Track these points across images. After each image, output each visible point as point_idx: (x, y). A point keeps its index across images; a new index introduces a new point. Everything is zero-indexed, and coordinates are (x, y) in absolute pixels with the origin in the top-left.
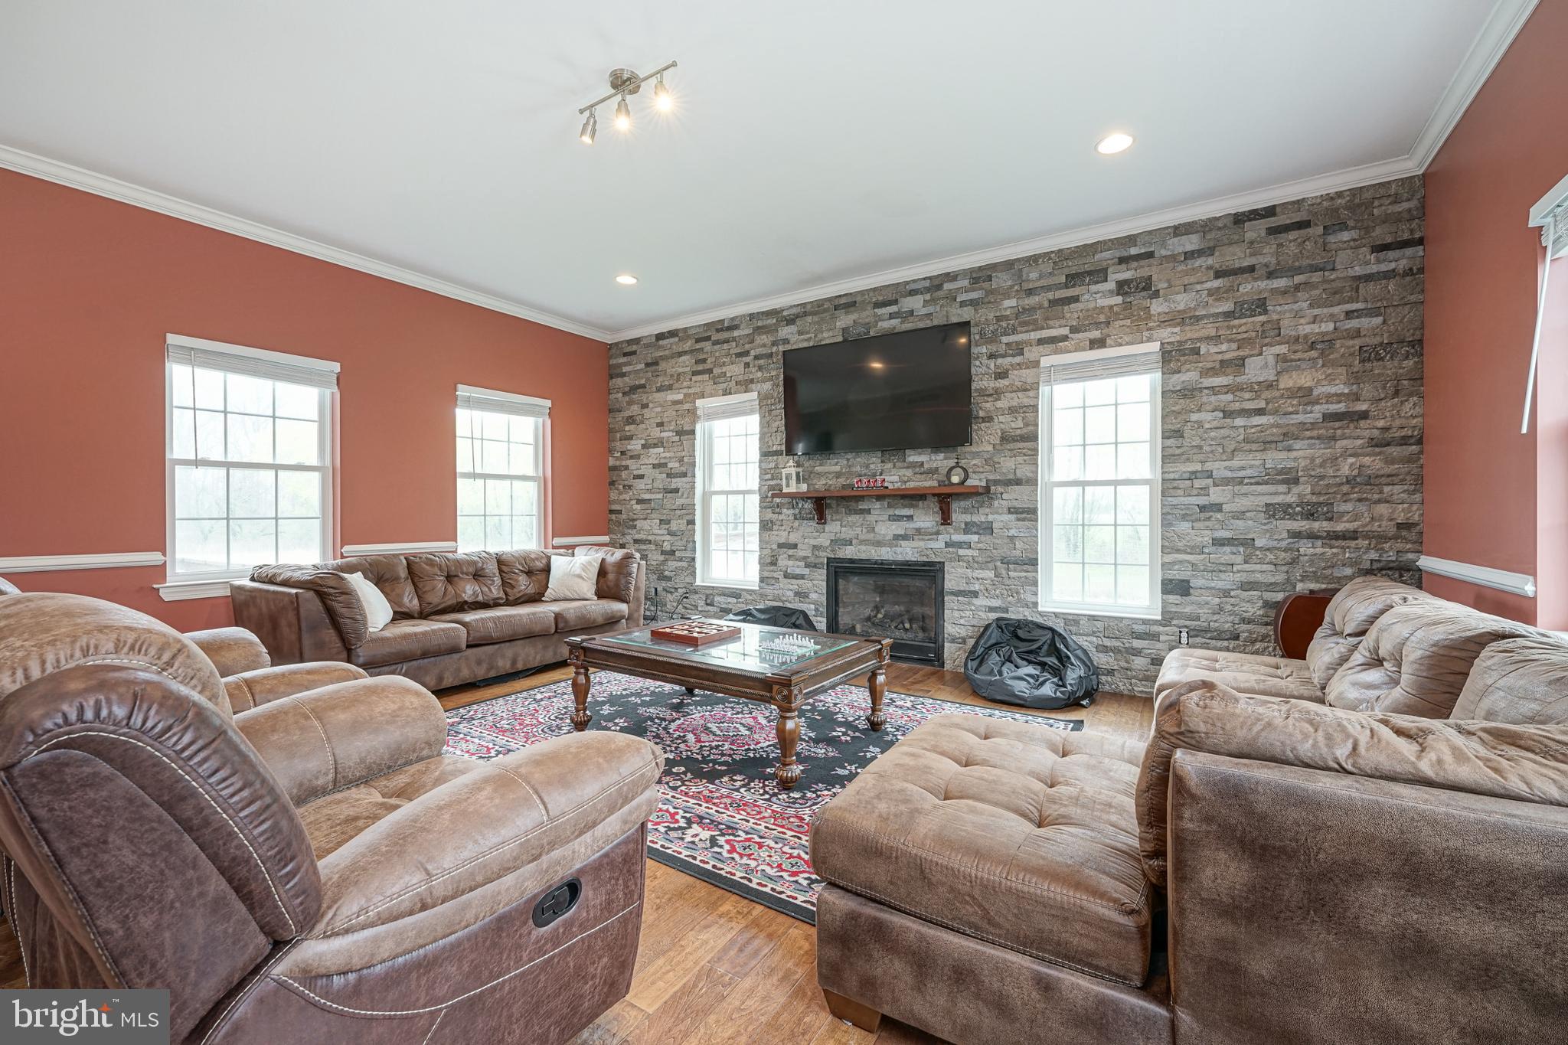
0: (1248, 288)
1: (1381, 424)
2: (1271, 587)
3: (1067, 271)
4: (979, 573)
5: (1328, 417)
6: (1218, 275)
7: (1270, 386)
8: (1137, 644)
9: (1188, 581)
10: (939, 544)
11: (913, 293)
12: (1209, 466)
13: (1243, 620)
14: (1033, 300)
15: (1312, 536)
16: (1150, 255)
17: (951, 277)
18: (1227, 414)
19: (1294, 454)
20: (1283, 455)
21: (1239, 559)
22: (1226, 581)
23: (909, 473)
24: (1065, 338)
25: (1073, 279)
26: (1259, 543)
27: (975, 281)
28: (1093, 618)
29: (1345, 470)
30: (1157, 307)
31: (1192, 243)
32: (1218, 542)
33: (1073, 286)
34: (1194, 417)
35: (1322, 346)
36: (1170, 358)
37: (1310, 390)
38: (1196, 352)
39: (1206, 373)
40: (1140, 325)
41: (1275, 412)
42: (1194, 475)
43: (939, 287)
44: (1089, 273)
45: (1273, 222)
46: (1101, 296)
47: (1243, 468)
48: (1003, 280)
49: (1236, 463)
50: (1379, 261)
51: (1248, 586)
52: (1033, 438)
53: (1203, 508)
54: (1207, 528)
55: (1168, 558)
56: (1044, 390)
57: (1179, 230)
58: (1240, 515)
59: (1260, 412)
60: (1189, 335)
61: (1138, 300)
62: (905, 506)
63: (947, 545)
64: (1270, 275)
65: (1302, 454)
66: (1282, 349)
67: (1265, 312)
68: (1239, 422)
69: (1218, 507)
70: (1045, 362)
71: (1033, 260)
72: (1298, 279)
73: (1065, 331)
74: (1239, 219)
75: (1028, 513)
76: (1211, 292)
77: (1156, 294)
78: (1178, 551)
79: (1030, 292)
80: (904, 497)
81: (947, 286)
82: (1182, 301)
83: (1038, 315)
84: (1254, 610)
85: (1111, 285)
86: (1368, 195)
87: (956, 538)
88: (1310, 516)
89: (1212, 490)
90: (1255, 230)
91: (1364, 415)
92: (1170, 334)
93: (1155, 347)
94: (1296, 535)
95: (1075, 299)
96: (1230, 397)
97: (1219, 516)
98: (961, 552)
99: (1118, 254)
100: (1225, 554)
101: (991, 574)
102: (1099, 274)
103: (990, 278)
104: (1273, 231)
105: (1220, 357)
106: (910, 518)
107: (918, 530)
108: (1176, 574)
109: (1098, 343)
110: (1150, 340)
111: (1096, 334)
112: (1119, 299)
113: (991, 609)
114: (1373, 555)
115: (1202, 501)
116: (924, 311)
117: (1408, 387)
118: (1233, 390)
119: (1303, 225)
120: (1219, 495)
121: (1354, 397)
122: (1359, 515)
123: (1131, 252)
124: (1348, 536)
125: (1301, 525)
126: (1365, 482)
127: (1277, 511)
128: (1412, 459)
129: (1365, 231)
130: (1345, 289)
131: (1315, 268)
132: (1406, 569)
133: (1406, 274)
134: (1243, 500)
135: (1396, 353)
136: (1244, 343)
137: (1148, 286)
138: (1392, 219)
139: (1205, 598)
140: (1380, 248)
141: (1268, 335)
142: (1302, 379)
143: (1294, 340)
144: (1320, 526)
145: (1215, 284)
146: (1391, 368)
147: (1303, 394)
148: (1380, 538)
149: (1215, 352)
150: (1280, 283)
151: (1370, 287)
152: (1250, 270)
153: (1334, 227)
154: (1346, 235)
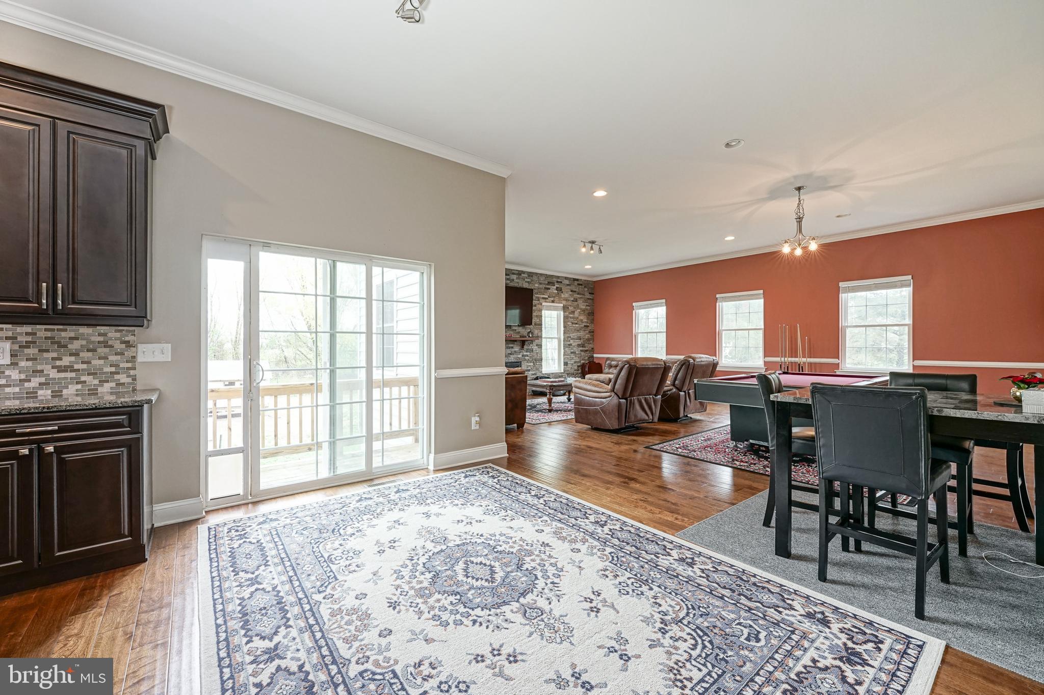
0: (576, 296)
1: (590, 328)
2: (578, 362)
3: (548, 280)
4: (530, 364)
5: (585, 326)
6: (572, 291)
7: (578, 318)
8: (560, 378)
10: (520, 356)
11: (513, 274)
12: (570, 335)
13: (575, 370)
14: (541, 286)
15: (583, 351)
16: (561, 282)
17: (523, 272)
18: (572, 323)
20: (579, 333)
21: (574, 356)
22: (572, 361)
23: (512, 332)
24: (547, 299)
25: (549, 283)
26: (577, 353)
27: (529, 276)
28: (552, 374)
29: (586, 337)
30: (563, 295)
31: (567, 282)
32: (572, 353)
33: (549, 285)
34: (568, 323)
35: (584, 311)
36: (565, 308)
38: (568, 308)
39: (570, 313)
40: (560, 300)
41: (578, 324)
42: (568, 337)
43: (520, 274)
44: (552, 282)
45: (579, 282)
46: (553, 289)
47: (575, 336)
48: (535, 278)
49: (574, 334)
50: (590, 296)
51: (575, 362)
52: (541, 325)
53: (569, 345)
54: (570, 349)
55: (565, 357)
56: (543, 311)
57: (566, 278)
58: (574, 346)
59: (576, 324)
60: (567, 304)
61: (560, 292)
62: (511, 344)
63: (523, 356)
64: (578, 294)
65: (581, 334)
66: (579, 310)
67: (577, 302)
68: (574, 325)
69: (571, 345)
70: (543, 304)
71: (541, 275)
72: (581, 296)
73: (547, 297)
74: (575, 280)
75: (540, 346)
76: (570, 295)
77: (562, 292)
78: (566, 355)
79: (541, 284)
80: (511, 341)
81: (523, 275)
82: (566, 295)
83: (543, 290)
85: (555, 287)
86: (589, 282)
87: (525, 354)
88: (583, 347)
89: (571, 340)
90: (576, 283)
91: (588, 326)
92: (564, 302)
93: (562, 305)
94: (581, 351)
95: (549, 289)
96: (573, 320)
97: (571, 347)
98: (526, 358)
99: (557, 280)
100: (572, 356)
101: (532, 364)
102: (553, 284)
103: (532, 276)
104: (579, 284)
105: (571, 310)
106: (512, 347)
107: (515, 351)
108: (566, 361)
109: (553, 302)
110: (561, 303)
111: (552, 299)
112: (557, 291)
113: (533, 374)
114: (589, 355)
115: (569, 343)
116: (517, 281)
117: (592, 321)
118: (573, 318)
119: (581, 285)
120: (572, 342)
121: (587, 323)
122: (589, 346)
123: (559, 280)
124: (587, 351)
125: (581, 349)
126: (588, 340)
127: (579, 345)
128: (593, 336)
129: (588, 289)
130: (585, 301)
131: (583, 295)
132: (593, 357)
133: (593, 299)
134: (575, 343)
135: (591, 314)
136: (575, 308)
137: (561, 290)
138: (591, 288)
139: (569, 366)
140: (590, 293)
141: (577, 307)
142: (581, 318)
143: (581, 309)
144: (584, 349)
145: (571, 293)
146: (591, 317)
147: (582, 320)
148: (590, 351)
149: (571, 308)
150: (579, 296)
151: (589, 301)
152: (575, 291)
153: (585, 287)
154: (586, 289)
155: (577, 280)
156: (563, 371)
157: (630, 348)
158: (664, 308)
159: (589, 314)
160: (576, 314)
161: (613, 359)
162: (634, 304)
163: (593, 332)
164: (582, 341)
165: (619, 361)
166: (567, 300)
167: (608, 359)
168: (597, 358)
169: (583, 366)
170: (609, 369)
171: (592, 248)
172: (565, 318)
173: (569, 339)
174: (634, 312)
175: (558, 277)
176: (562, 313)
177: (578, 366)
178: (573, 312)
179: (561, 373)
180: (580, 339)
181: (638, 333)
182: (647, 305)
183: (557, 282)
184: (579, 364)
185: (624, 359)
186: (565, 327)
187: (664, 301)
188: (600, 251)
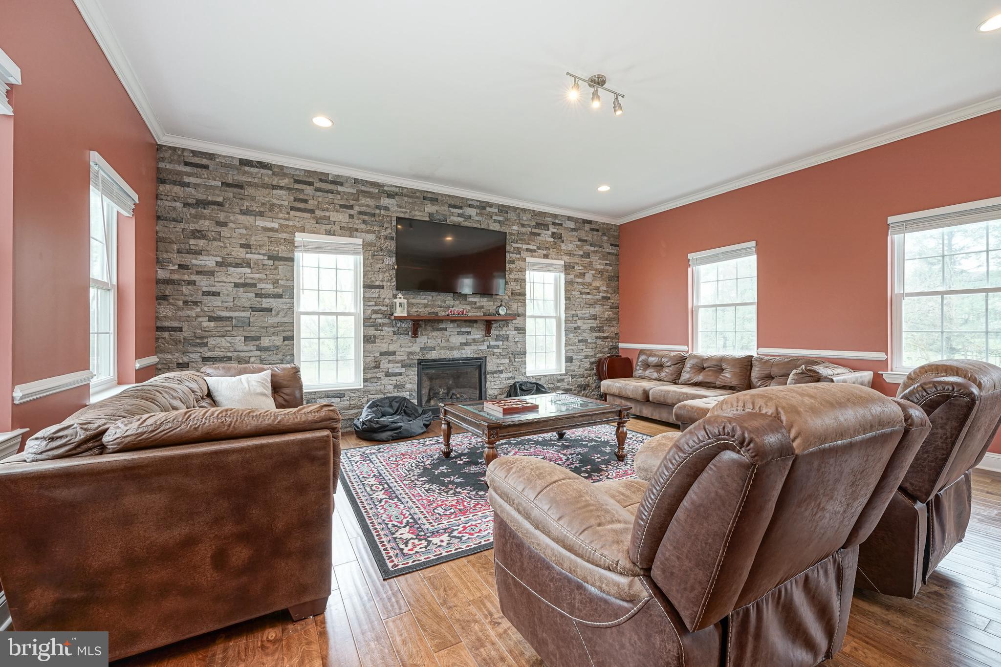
0: (587, 248)
1: (612, 301)
2: (592, 356)
3: (536, 221)
4: (503, 361)
5: (603, 298)
6: (580, 240)
7: (590, 284)
8: (559, 384)
9: (572, 357)
10: (484, 347)
11: (470, 206)
12: (577, 312)
13: (586, 370)
14: (523, 230)
15: (600, 338)
16: (561, 225)
17: (491, 205)
18: (581, 293)
19: (596, 310)
20: (593, 309)
21: (584, 347)
22: (581, 356)
23: (468, 307)
24: (535, 251)
25: (538, 225)
26: (589, 341)
27: (501, 211)
28: (545, 376)
29: (606, 316)
30: (563, 247)
31: (572, 225)
32: (579, 341)
33: (538, 228)
34: (573, 293)
35: (601, 272)
36: (568, 268)
37: (599, 287)
38: (573, 267)
39: (576, 276)
40: (559, 254)
41: (592, 294)
42: (573, 316)
43: (484, 208)
44: (543, 225)
45: (593, 226)
46: (546, 236)
47: (585, 314)
48: (512, 215)
49: (583, 312)
50: (612, 249)
51: (586, 357)
52: (524, 294)
53: (575, 328)
54: (577, 336)
55: (567, 348)
56: (527, 272)
57: (570, 218)
58: (584, 331)
59: (588, 293)
60: (572, 261)
61: (558, 241)
62: (467, 326)
63: (488, 347)
64: (591, 245)
65: (597, 310)
66: (593, 272)
67: (589, 258)
68: (584, 296)
69: (579, 328)
70: (528, 260)
71: (524, 210)
72: (596, 249)
73: (535, 248)
74: (585, 222)
75: (522, 330)
76: (577, 246)
77: (563, 242)
78: (570, 345)
79: (523, 225)
80: (465, 321)
81: (488, 209)
82: (570, 247)
83: (526, 237)
84: (588, 365)
85: (550, 233)
86: (609, 227)
87: (493, 343)
88: (599, 331)
89: (578, 321)
90: (587, 227)
91: (609, 298)
92: (567, 258)
93: (562, 263)
94: (597, 338)
95: (539, 235)
96: (581, 287)
97: (579, 331)
98: (495, 350)
99: (553, 220)
100: (581, 346)
101: (507, 361)
102: (546, 227)
103: (507, 212)
104: (592, 230)
105: (579, 271)
106: (469, 333)
107: (474, 340)
108: (570, 355)
109: (546, 256)
110: (561, 259)
111: (545, 252)
112: (552, 240)
113: (508, 379)
114: (611, 344)
115: (575, 325)
116: (477, 218)
117: (616, 290)
118: (583, 284)
119: (597, 230)
120: (580, 323)
121: (607, 292)
122: (609, 331)
123: (557, 221)
124: (606, 338)
125: (597, 334)
126: (609, 320)
127: (592, 329)
128: (617, 313)
129: (609, 238)
130: (605, 256)
131: (600, 247)
132: (617, 348)
133: (616, 255)
134: (585, 325)
135: (615, 279)
136: (585, 267)
137: (561, 238)
138: (614, 236)
139: (576, 363)
140: (612, 245)
141: (590, 266)
142: (597, 283)
143: (596, 270)
144: (601, 334)
145: (578, 243)
146: (616, 283)
147: (597, 289)
148: (612, 338)
149: (579, 269)
150: (593, 248)
151: (610, 257)
152: (586, 241)
153: (604, 234)
154: (606, 238)
155: (590, 222)
156: (564, 372)
157: (684, 335)
158: (754, 258)
159: (610, 279)
160: (588, 278)
161: (651, 353)
162: (690, 256)
163: (617, 307)
164: (598, 322)
165: (663, 357)
166: (570, 254)
167: (642, 352)
168: (623, 349)
169: (599, 363)
170: (645, 370)
171: (596, 95)
172: (569, 284)
173: (575, 318)
174: (690, 270)
175: (555, 216)
176: (563, 276)
177: (592, 363)
178: (582, 275)
179: (561, 375)
180: (595, 319)
181: (699, 307)
182: (717, 255)
183: (554, 224)
184: (593, 360)
185: (673, 354)
186: (567, 299)
187: (753, 244)
188: (617, 105)
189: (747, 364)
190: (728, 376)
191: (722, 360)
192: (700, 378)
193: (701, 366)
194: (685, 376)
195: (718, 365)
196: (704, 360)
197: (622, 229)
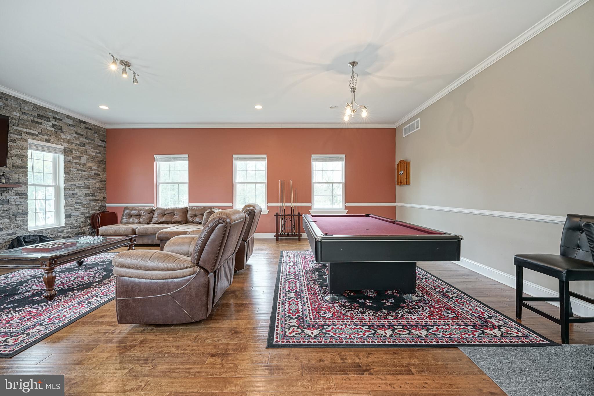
0: (82, 139)
1: (101, 177)
2: (86, 213)
3: (38, 113)
4: (2, 221)
5: (95, 174)
6: (76, 133)
7: (85, 165)
8: (59, 234)
9: (70, 214)
12: (74, 183)
13: (82, 222)
14: (24, 117)
15: (92, 201)
16: (61, 120)
18: (78, 170)
19: (90, 182)
20: (88, 182)
21: (81, 207)
22: (78, 213)
24: (37, 135)
25: (40, 117)
26: (84, 203)
28: (47, 229)
29: (97, 186)
30: (63, 136)
31: (71, 122)
32: (77, 203)
33: (40, 119)
34: (72, 169)
35: (94, 157)
36: (66, 152)
37: (91, 167)
38: (72, 152)
39: (73, 158)
40: (59, 140)
41: (86, 171)
42: (71, 185)
44: (45, 117)
46: (48, 126)
47: (81, 184)
48: (12, 103)
49: (80, 183)
50: (101, 143)
51: (82, 214)
52: (26, 168)
53: (73, 194)
54: (75, 199)
55: (66, 208)
56: (29, 151)
57: (68, 117)
58: (80, 196)
59: (84, 171)
60: (70, 147)
61: (59, 132)
64: (86, 138)
65: (91, 182)
66: (88, 157)
67: (84, 147)
68: (80, 172)
69: (76, 194)
70: (30, 141)
71: (26, 102)
72: (90, 141)
73: (37, 133)
74: (81, 122)
75: (23, 196)
76: (74, 137)
77: (63, 132)
78: (69, 206)
79: (24, 113)
82: (69, 137)
83: (27, 123)
84: (83, 219)
85: (51, 124)
86: (99, 128)
88: (92, 196)
89: (76, 189)
90: (83, 126)
91: (99, 175)
92: (66, 145)
93: (62, 147)
94: (90, 200)
95: (41, 124)
96: (78, 166)
97: (76, 196)
99: (54, 115)
100: (78, 206)
102: (48, 119)
104: (86, 128)
105: (76, 155)
108: (68, 213)
109: (47, 141)
110: (61, 145)
111: (46, 137)
112: (53, 130)
114: (101, 204)
115: (73, 192)
117: (104, 170)
118: (79, 164)
119: (90, 129)
120: (77, 191)
121: (98, 171)
122: (99, 196)
123: (57, 117)
124: (97, 200)
125: (91, 198)
126: (99, 189)
127: (87, 195)
128: (105, 185)
129: (99, 136)
130: (96, 147)
131: (93, 140)
132: (105, 206)
133: (104, 147)
134: (81, 192)
135: (103, 163)
136: (81, 153)
137: (61, 129)
138: (102, 135)
139: (74, 218)
140: (101, 140)
141: (85, 152)
142: (90, 164)
143: (89, 155)
144: (94, 198)
145: (76, 135)
146: (103, 166)
147: (91, 168)
148: (102, 200)
149: (76, 153)
150: (87, 141)
151: (100, 148)
152: (82, 135)
153: (95, 133)
154: (97, 135)
155: (85, 123)
156: (63, 225)
157: (152, 197)
158: (187, 162)
159: (100, 162)
160: (84, 160)
161: (133, 209)
162: (155, 156)
163: (105, 181)
164: (91, 190)
165: (141, 210)
166: (69, 142)
167: (126, 208)
168: (110, 207)
169: (93, 218)
170: (129, 218)
171: (124, 71)
172: (67, 163)
173: (73, 187)
174: (155, 163)
175: (56, 113)
176: (62, 157)
177: (86, 218)
178: (79, 158)
179: (61, 227)
180: (89, 188)
181: (160, 183)
182: (170, 158)
183: (54, 118)
184: (87, 215)
185: (147, 208)
186: (66, 173)
187: (187, 156)
188: (135, 80)
189: (185, 211)
190: (177, 217)
191: (174, 210)
192: (163, 219)
193: (164, 213)
194: (155, 219)
195: (172, 212)
196: (165, 210)
197: (108, 131)
